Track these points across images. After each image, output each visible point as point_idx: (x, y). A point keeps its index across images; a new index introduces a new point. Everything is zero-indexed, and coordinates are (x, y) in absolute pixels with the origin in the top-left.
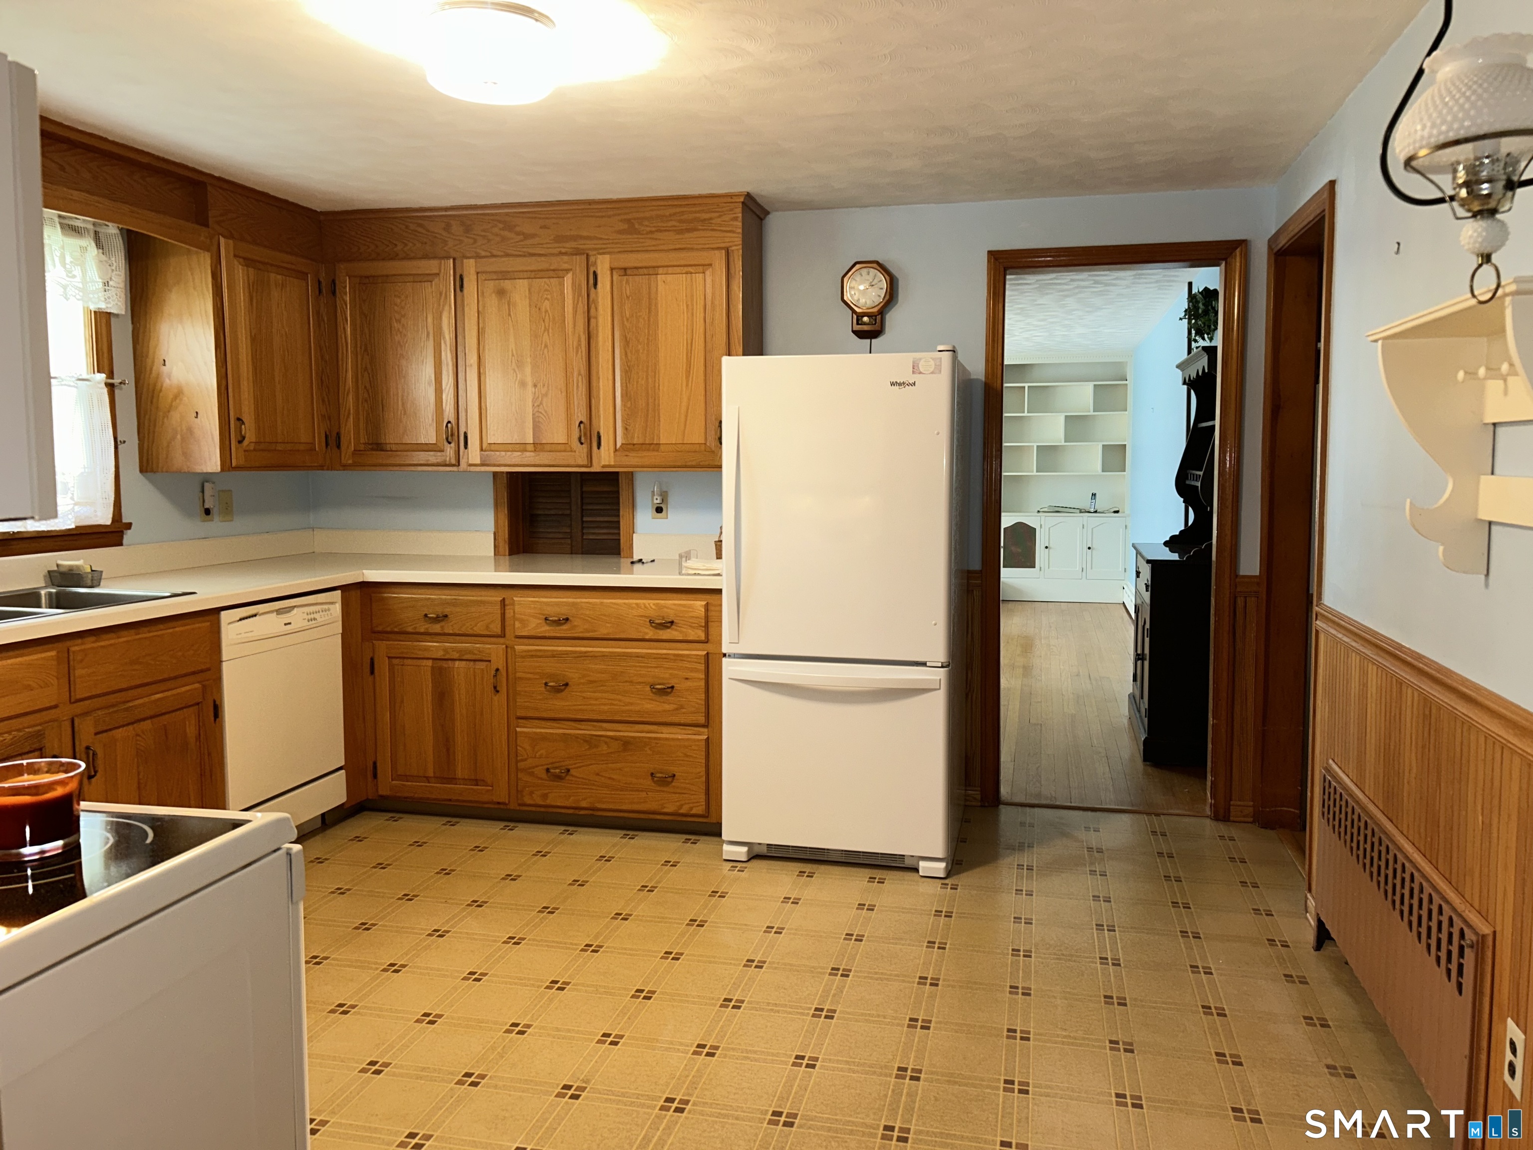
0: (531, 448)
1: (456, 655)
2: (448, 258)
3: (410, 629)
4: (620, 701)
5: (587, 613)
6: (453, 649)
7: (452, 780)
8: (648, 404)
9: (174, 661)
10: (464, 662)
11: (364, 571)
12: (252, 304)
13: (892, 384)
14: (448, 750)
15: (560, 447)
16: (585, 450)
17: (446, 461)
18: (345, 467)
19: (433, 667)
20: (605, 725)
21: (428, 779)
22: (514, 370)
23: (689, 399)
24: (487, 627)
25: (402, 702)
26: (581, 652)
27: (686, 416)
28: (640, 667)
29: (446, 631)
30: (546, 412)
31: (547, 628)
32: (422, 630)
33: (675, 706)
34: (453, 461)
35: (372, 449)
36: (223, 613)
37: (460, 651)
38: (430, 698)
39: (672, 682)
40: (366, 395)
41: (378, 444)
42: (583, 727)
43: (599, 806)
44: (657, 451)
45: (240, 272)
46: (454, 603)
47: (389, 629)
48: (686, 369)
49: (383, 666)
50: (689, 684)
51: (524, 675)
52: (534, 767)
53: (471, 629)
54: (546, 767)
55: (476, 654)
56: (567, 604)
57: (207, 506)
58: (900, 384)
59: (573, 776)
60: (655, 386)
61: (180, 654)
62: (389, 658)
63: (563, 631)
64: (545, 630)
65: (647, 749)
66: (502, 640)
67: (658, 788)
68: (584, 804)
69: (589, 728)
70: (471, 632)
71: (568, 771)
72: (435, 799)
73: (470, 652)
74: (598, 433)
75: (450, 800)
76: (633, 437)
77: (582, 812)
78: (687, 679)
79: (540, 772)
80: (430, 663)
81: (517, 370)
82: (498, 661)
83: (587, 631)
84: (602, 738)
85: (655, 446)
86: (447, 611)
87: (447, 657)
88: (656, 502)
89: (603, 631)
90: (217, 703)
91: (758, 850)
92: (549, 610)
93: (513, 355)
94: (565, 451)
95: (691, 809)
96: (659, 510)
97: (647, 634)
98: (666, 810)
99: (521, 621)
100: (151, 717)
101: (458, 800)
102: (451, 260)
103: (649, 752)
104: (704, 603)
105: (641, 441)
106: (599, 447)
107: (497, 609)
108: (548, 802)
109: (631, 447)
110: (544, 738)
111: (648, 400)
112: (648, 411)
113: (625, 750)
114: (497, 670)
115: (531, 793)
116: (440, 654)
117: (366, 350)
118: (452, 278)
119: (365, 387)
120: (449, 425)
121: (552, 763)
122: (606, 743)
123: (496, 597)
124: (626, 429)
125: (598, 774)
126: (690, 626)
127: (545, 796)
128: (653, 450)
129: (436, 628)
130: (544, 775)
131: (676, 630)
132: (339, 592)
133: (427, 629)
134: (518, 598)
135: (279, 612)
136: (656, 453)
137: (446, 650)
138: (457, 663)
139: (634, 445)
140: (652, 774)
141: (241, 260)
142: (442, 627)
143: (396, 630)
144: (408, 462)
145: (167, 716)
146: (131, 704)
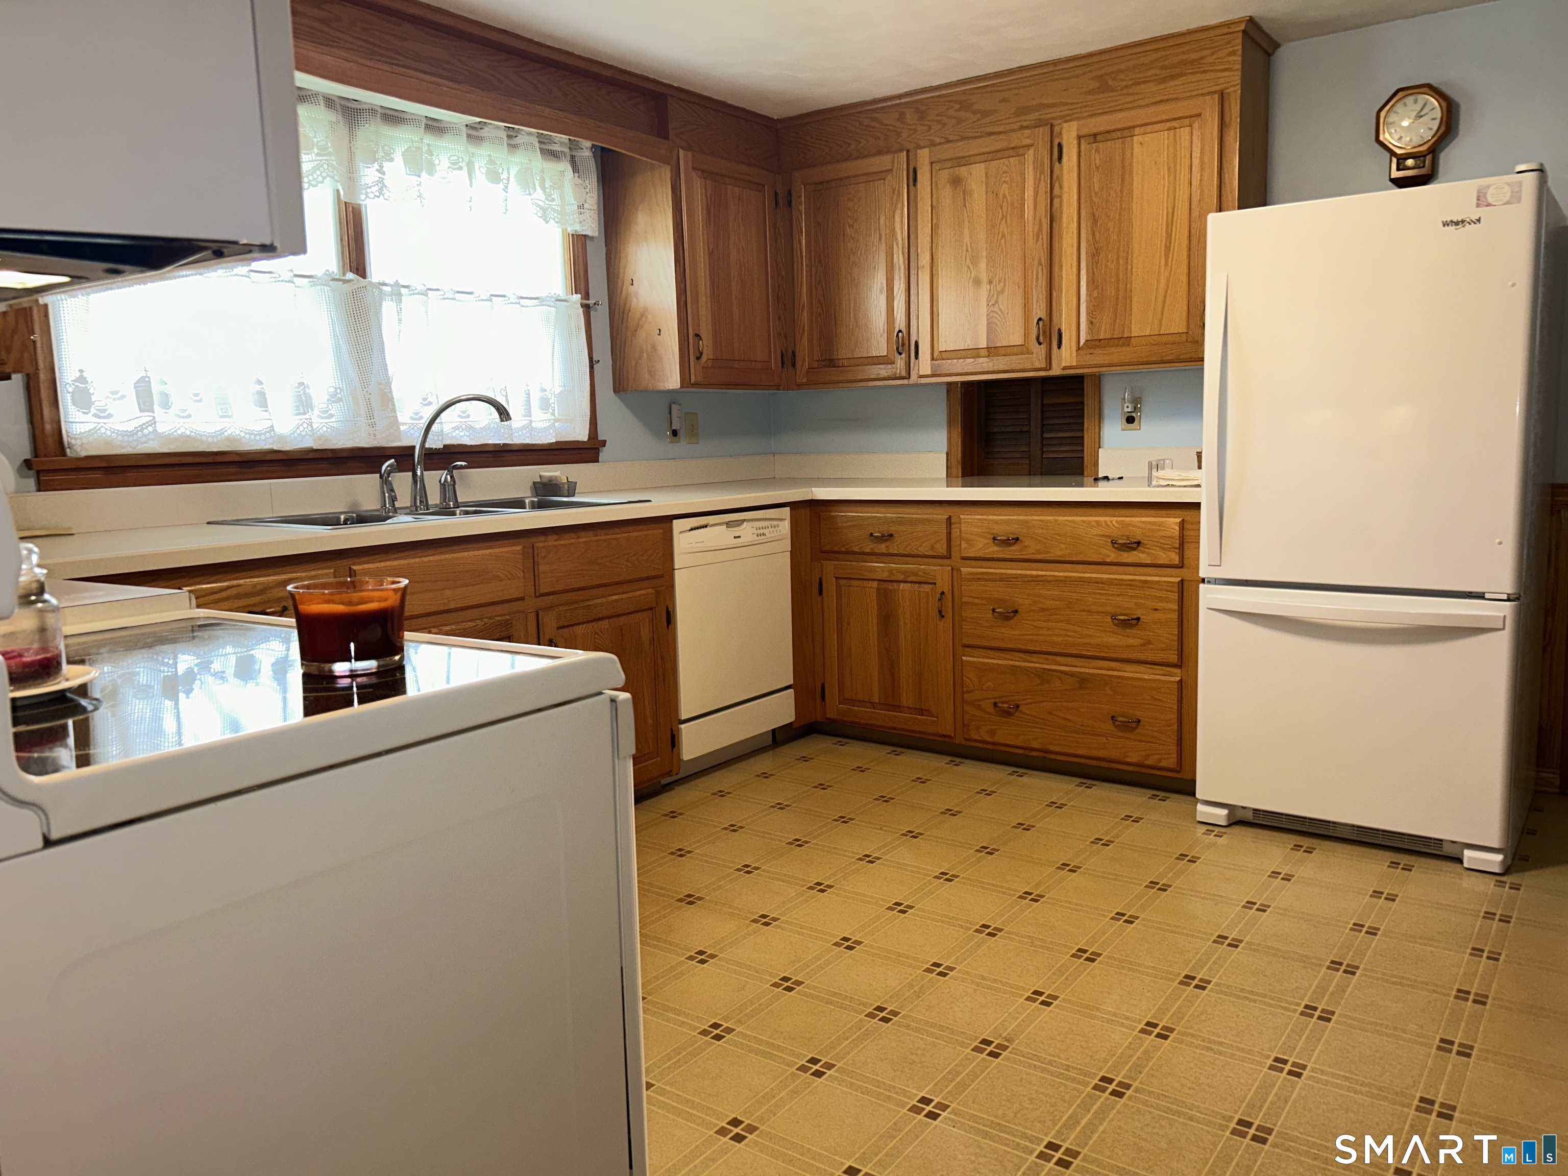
0: (985, 352)
1: (901, 577)
2: (901, 151)
3: (856, 549)
4: (1075, 632)
5: (1040, 531)
6: (899, 571)
7: (897, 708)
8: (1117, 290)
9: (629, 565)
10: (909, 585)
11: (813, 489)
12: (710, 219)
13: (1445, 224)
14: (893, 676)
15: (1015, 350)
16: (1044, 352)
17: (896, 373)
18: (800, 386)
19: (878, 589)
20: (1059, 659)
21: (873, 705)
22: (968, 267)
23: (1168, 280)
24: (933, 547)
25: (849, 623)
26: (1031, 576)
27: (1164, 302)
28: (1100, 594)
29: (891, 551)
30: (1001, 311)
31: (996, 548)
32: (868, 551)
33: (1142, 641)
34: (904, 374)
35: (825, 366)
36: (675, 521)
37: (904, 572)
38: (875, 621)
39: (1138, 613)
40: (820, 310)
41: (831, 360)
42: (1034, 659)
43: (1051, 748)
44: (1128, 345)
45: (698, 184)
46: (900, 522)
47: (836, 549)
48: (1166, 246)
49: (830, 586)
50: (1157, 616)
51: (971, 600)
52: (980, 701)
53: (917, 549)
54: (993, 701)
55: (921, 576)
56: (1018, 521)
57: (674, 427)
58: (1457, 223)
59: (1021, 712)
60: (1127, 269)
61: (634, 558)
62: (836, 578)
63: (1013, 551)
64: (994, 550)
65: (1107, 688)
66: (947, 562)
67: (1120, 734)
68: (1035, 745)
69: (1040, 661)
70: (916, 552)
71: (1018, 707)
72: (880, 726)
73: (915, 574)
74: (1060, 331)
75: (895, 728)
76: (1098, 332)
77: (1034, 754)
78: (1156, 610)
79: (988, 706)
80: (875, 584)
81: (971, 267)
82: (943, 584)
83: (1039, 552)
84: (1055, 674)
85: (1127, 341)
86: (892, 529)
87: (893, 578)
88: (1126, 410)
89: (1057, 553)
90: (670, 609)
91: (1240, 815)
92: (997, 529)
93: (967, 250)
94: (1022, 354)
95: (1160, 760)
96: (1130, 420)
97: (1108, 556)
98: (1128, 760)
99: (968, 541)
100: (609, 618)
101: (903, 729)
102: (905, 153)
103: (1110, 692)
104: (1178, 520)
105: (1108, 336)
106: (1059, 347)
107: (943, 529)
108: (997, 739)
109: (1097, 343)
110: (992, 668)
111: (1118, 286)
112: (1118, 299)
113: (1081, 688)
114: (943, 593)
115: (978, 728)
116: (885, 575)
117: (820, 262)
118: (905, 173)
119: (819, 301)
120: (900, 334)
121: (1000, 697)
122: (1060, 679)
123: (941, 515)
124: (1092, 323)
125: (1050, 713)
126: (1161, 547)
127: (993, 732)
128: (1123, 345)
129: (882, 548)
130: (991, 709)
131: (1143, 552)
132: (787, 510)
133: (872, 549)
134: (967, 518)
135: (729, 524)
136: (1127, 349)
137: (891, 571)
138: (902, 585)
139: (1100, 340)
140: (1113, 717)
141: (700, 173)
142: (887, 547)
143: (843, 549)
144: (859, 377)
145: (623, 618)
146: (589, 603)
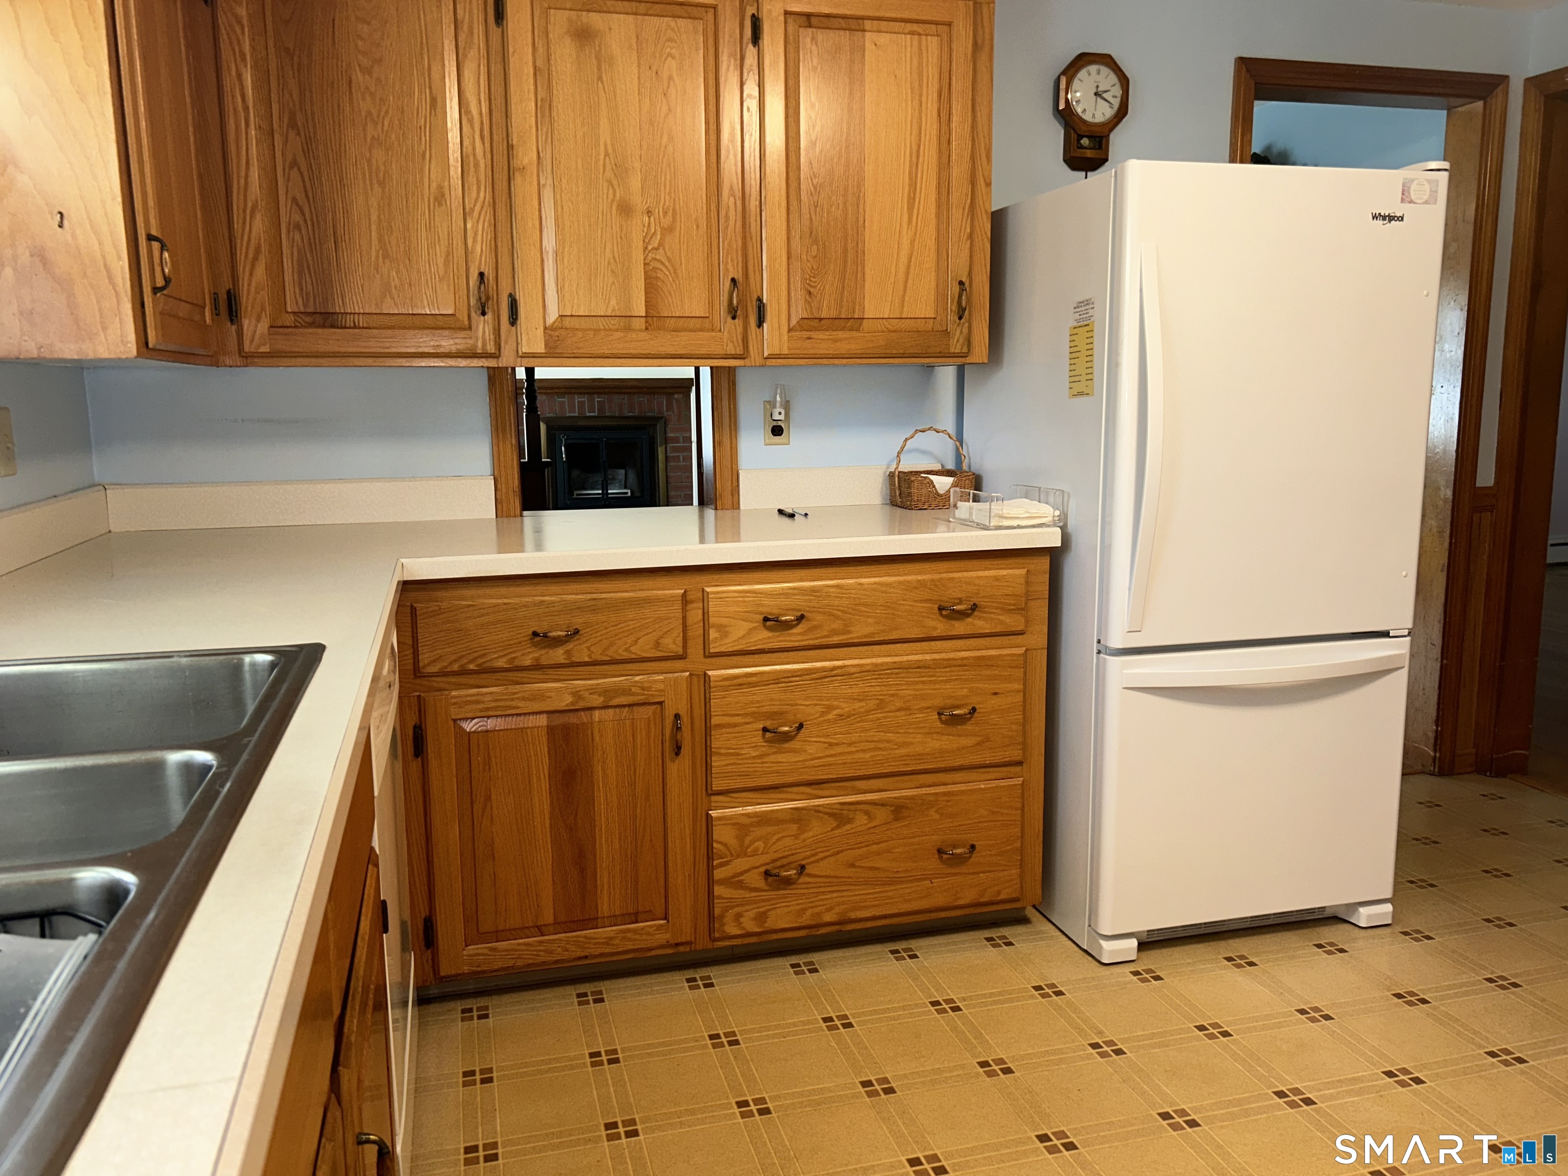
1: (598, 700)
3: (501, 663)
4: (888, 741)
5: (836, 603)
6: (592, 690)
7: (591, 922)
8: (845, 251)
10: (611, 711)
13: (1375, 217)
14: (583, 870)
15: (692, 323)
16: (740, 329)
17: (476, 346)
19: (551, 729)
20: (860, 784)
21: (540, 930)
22: (610, 182)
23: (912, 242)
24: (657, 644)
25: (488, 798)
26: (823, 669)
27: (907, 273)
28: (923, 682)
29: (576, 659)
30: (669, 260)
31: (766, 634)
32: (528, 662)
33: (979, 739)
34: (491, 348)
35: (312, 325)
37: (606, 692)
38: (545, 784)
39: (974, 701)
40: (297, 217)
41: (327, 314)
42: (826, 793)
43: (853, 915)
44: (858, 330)
46: (594, 608)
47: (455, 667)
48: (909, 195)
49: (444, 738)
50: (995, 701)
51: (727, 720)
52: (742, 873)
53: (626, 650)
54: (762, 869)
55: (638, 694)
56: (802, 591)
58: (1384, 218)
59: (809, 875)
60: (857, 221)
62: (456, 720)
63: (795, 637)
64: (764, 637)
65: (932, 812)
66: (679, 664)
67: (953, 871)
68: (828, 918)
69: (834, 792)
70: (626, 655)
71: (803, 867)
72: (557, 962)
73: (626, 692)
74: (760, 300)
75: (586, 957)
77: (823, 931)
78: (996, 694)
79: (755, 879)
80: (542, 720)
81: (615, 183)
82: (677, 704)
83: (834, 632)
84: (859, 807)
85: (853, 322)
86: (578, 621)
87: (581, 705)
88: (776, 417)
89: (859, 631)
92: (771, 607)
94: (701, 330)
96: (777, 431)
97: (935, 628)
98: (961, 902)
99: (720, 628)
101: (602, 955)
103: (937, 816)
104: (1023, 572)
105: (833, 314)
106: (760, 323)
107: (676, 610)
108: (770, 924)
110: (763, 820)
111: (846, 244)
112: (845, 262)
113: (896, 819)
114: (677, 717)
115: (739, 916)
116: (565, 702)
120: (481, 280)
121: (774, 861)
122: (867, 813)
123: (674, 589)
124: (810, 293)
125: (852, 865)
126: (1002, 609)
127: (761, 917)
128: (851, 329)
129: (558, 655)
130: (760, 883)
131: (980, 618)
133: (537, 659)
134: (715, 589)
136: (855, 334)
137: (577, 695)
138: (597, 714)
139: (821, 319)
140: (940, 851)
142: (568, 652)
143: (472, 667)
